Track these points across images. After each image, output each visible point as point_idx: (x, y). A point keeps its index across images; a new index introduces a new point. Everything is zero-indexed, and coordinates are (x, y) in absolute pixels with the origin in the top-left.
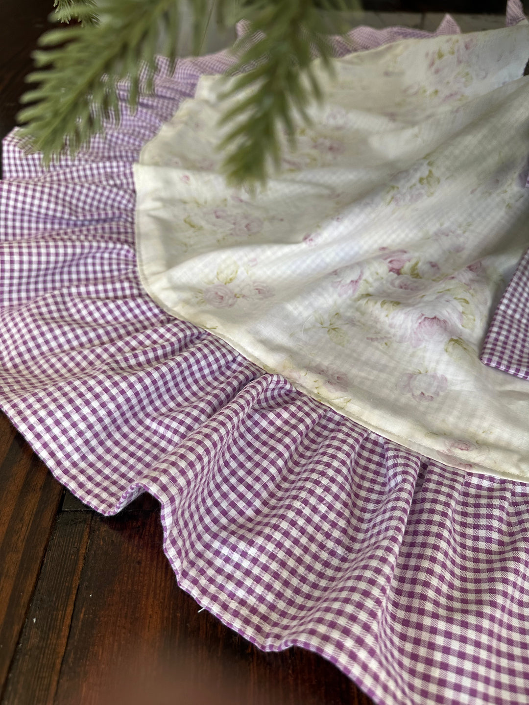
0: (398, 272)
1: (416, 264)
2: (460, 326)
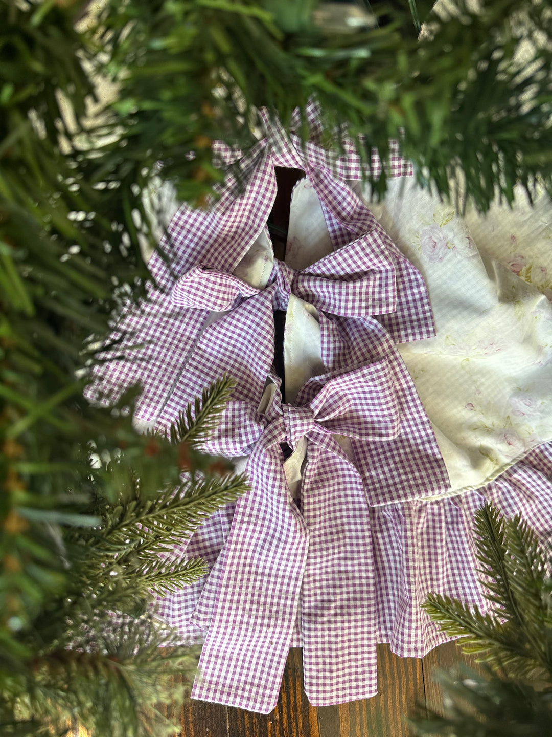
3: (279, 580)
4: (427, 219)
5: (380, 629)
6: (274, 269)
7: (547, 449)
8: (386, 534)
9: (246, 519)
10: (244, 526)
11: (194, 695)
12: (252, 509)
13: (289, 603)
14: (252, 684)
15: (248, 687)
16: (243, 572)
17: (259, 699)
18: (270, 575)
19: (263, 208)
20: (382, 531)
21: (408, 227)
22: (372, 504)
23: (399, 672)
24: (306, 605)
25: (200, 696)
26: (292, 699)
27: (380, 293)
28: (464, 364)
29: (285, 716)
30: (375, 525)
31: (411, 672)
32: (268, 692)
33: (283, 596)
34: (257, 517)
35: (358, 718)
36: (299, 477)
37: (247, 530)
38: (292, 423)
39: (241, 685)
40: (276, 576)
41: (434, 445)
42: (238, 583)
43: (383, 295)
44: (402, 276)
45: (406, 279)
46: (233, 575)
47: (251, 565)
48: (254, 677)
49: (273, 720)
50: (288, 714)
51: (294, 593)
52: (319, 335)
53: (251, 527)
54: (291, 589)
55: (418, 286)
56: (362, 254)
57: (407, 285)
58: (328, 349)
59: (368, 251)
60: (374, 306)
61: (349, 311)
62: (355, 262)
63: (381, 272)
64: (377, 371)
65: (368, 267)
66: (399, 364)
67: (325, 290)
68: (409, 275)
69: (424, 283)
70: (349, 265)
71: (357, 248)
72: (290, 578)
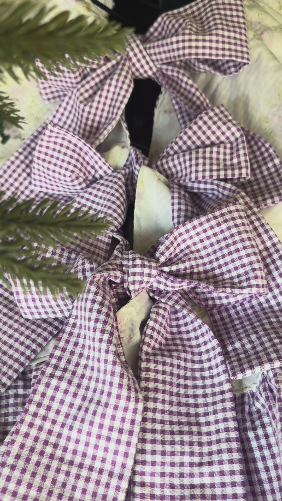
3: (94, 476)
6: (130, 155)
8: (260, 432)
9: (58, 373)
10: (54, 382)
12: (69, 362)
16: (42, 453)
18: (81, 466)
20: (254, 429)
22: (234, 374)
27: (231, 159)
30: (244, 421)
34: (74, 373)
36: (137, 336)
37: (57, 389)
40: (91, 469)
42: (31, 467)
43: (235, 161)
44: (255, 157)
45: (260, 158)
46: (25, 453)
47: (56, 446)
53: (63, 385)
54: (111, 493)
55: (272, 160)
56: (210, 123)
57: (262, 163)
58: (179, 210)
59: (216, 119)
60: (226, 170)
61: (200, 175)
62: (204, 133)
63: (231, 143)
64: (230, 212)
65: (218, 138)
66: (259, 219)
67: (176, 162)
68: (262, 154)
69: (278, 157)
70: (199, 138)
71: (206, 118)
72: (111, 474)
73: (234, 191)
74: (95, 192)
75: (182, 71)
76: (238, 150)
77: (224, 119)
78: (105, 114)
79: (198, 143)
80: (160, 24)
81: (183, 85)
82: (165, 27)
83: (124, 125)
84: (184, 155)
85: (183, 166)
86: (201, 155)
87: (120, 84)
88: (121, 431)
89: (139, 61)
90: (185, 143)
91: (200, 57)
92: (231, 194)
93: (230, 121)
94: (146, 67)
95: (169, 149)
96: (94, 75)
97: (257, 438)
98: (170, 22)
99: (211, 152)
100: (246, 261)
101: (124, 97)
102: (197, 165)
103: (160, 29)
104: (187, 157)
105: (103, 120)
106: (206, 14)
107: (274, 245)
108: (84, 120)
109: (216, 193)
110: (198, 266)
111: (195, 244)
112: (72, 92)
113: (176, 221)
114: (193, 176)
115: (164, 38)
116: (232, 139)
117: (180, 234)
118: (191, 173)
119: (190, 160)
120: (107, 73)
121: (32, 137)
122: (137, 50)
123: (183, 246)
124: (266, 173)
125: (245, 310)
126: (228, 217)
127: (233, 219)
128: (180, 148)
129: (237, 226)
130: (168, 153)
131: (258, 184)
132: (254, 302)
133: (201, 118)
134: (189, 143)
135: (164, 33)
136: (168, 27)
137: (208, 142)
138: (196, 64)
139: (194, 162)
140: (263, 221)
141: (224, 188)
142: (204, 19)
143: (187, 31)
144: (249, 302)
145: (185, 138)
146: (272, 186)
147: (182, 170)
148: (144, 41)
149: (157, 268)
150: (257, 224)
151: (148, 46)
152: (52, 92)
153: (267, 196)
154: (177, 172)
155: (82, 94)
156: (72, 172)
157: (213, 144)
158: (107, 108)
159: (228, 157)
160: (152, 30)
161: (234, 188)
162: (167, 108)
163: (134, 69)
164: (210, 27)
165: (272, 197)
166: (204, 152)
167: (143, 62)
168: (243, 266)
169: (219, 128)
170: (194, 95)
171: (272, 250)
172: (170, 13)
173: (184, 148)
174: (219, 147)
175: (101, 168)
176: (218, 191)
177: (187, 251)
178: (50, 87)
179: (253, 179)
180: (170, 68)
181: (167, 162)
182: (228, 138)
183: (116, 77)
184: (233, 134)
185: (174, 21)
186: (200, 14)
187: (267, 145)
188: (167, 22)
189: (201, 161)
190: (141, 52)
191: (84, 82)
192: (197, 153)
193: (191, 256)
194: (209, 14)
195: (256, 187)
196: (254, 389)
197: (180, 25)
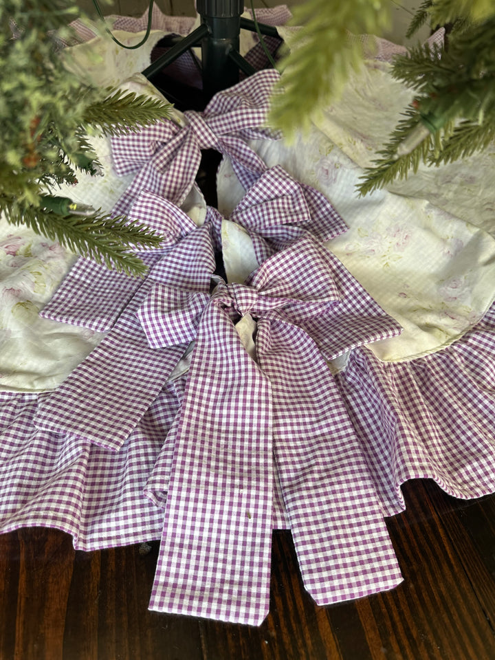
0: (14, 254)
1: (30, 246)
2: (33, 292)
3: (247, 436)
4: (316, 156)
5: (382, 500)
6: (208, 213)
7: (490, 318)
10: (200, 379)
11: (153, 603)
12: (207, 365)
13: (262, 461)
14: (231, 582)
15: (226, 587)
16: (204, 428)
17: (244, 600)
18: (235, 432)
19: (194, 161)
20: (351, 394)
21: (304, 171)
23: (423, 553)
24: (285, 476)
25: (161, 604)
26: (290, 603)
27: (294, 207)
28: (386, 269)
29: (285, 630)
31: (439, 551)
32: (254, 590)
33: (254, 453)
34: (213, 371)
35: (389, 623)
36: (252, 343)
37: (204, 383)
38: (236, 291)
39: (217, 585)
40: (243, 433)
41: (375, 306)
42: (199, 437)
43: (297, 208)
46: (192, 428)
47: (212, 423)
48: (233, 572)
49: (269, 638)
50: (289, 626)
51: (266, 449)
52: (251, 242)
53: (208, 380)
54: (262, 445)
55: (324, 205)
56: (272, 180)
57: (316, 209)
58: (261, 251)
59: (276, 176)
60: (292, 216)
61: (273, 222)
62: (269, 189)
63: (291, 195)
64: (304, 245)
65: (280, 192)
66: (324, 250)
67: (250, 214)
68: (315, 202)
69: (329, 202)
70: (265, 193)
71: (268, 177)
72: (258, 433)
73: (301, 232)
74: (185, 246)
75: (240, 140)
76: (298, 200)
77: (283, 176)
78: (180, 181)
79: (265, 197)
80: (215, 102)
81: (243, 151)
82: (221, 104)
83: (198, 189)
84: (256, 208)
85: (256, 217)
86: (270, 206)
87: (190, 154)
88: (260, 402)
89: (203, 133)
90: (254, 198)
91: (252, 126)
92: (299, 235)
93: (288, 177)
94: (210, 139)
95: (240, 205)
96: (166, 148)
97: (354, 399)
98: (226, 99)
99: (278, 203)
100: (322, 279)
101: (195, 164)
102: (269, 214)
103: (216, 106)
104: (259, 209)
105: (178, 186)
106: (255, 91)
107: (339, 267)
108: (162, 187)
109: (286, 236)
110: (285, 289)
111: (280, 274)
112: (148, 164)
113: (260, 260)
114: (267, 223)
115: (220, 113)
116: (292, 191)
117: (268, 267)
118: (264, 221)
119: (262, 211)
120: (176, 146)
121: (116, 206)
122: (200, 125)
123: (271, 276)
124: (321, 216)
125: (325, 319)
126: (303, 248)
127: (307, 249)
128: (250, 203)
129: (311, 254)
130: (240, 208)
131: (317, 225)
132: (331, 313)
133: (265, 177)
134: (257, 198)
135: (220, 109)
136: (223, 104)
137: (273, 196)
138: (251, 133)
139: (265, 212)
140: (328, 251)
141: (293, 231)
142: (254, 95)
143: (243, 106)
144: (327, 313)
145: (253, 194)
146: (328, 225)
147: (255, 221)
148: (204, 117)
149: (257, 293)
150: (324, 253)
151: (209, 120)
152: (126, 166)
153: (327, 232)
154: (252, 223)
155: (157, 165)
156: (165, 230)
157: (277, 197)
158: (181, 175)
159: (291, 206)
160: (209, 107)
161: (300, 229)
162: (226, 172)
163: (199, 141)
164: (260, 101)
165: (331, 232)
166: (272, 204)
167: (206, 134)
168: (320, 283)
169: (280, 183)
170: (253, 159)
171: (338, 272)
172: (223, 92)
173: (254, 202)
174: (283, 199)
175: (187, 225)
176: (288, 234)
177: (275, 279)
178: (124, 162)
179: (312, 222)
180: (230, 138)
181: (242, 216)
182: (288, 191)
183: (186, 148)
184: (292, 187)
185: (229, 99)
186: (249, 91)
187: (319, 194)
188: (223, 100)
189: (271, 211)
190: (203, 126)
191: (158, 154)
192: (267, 204)
193: (280, 282)
194: (258, 91)
195: (316, 228)
196: (344, 369)
197: (235, 102)
